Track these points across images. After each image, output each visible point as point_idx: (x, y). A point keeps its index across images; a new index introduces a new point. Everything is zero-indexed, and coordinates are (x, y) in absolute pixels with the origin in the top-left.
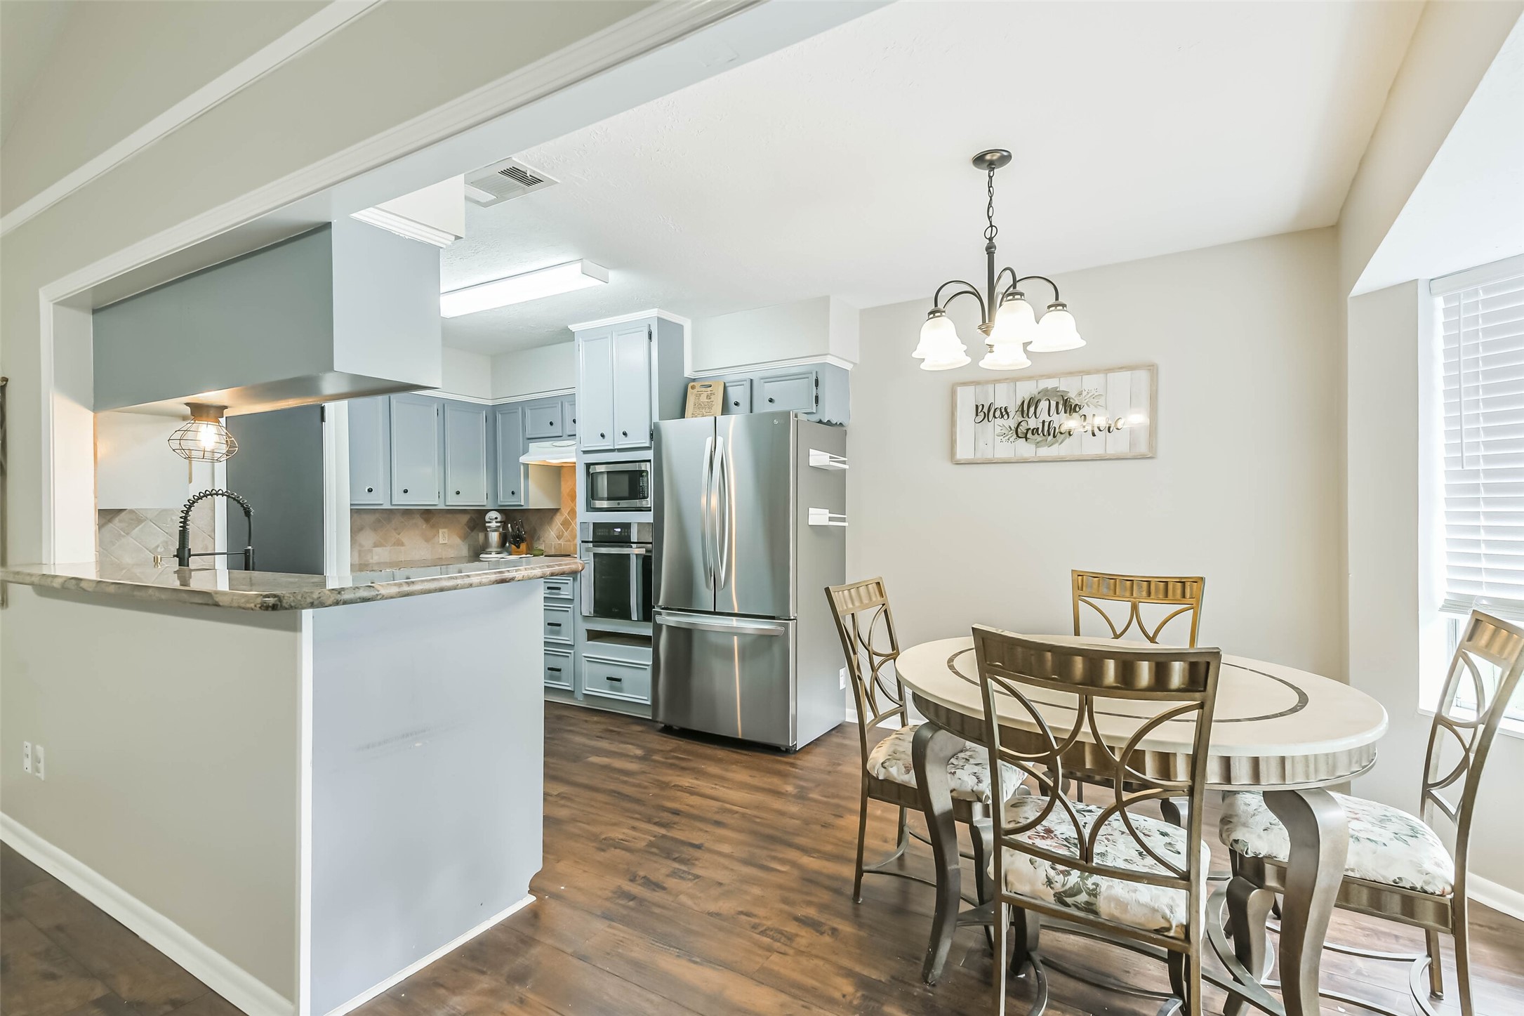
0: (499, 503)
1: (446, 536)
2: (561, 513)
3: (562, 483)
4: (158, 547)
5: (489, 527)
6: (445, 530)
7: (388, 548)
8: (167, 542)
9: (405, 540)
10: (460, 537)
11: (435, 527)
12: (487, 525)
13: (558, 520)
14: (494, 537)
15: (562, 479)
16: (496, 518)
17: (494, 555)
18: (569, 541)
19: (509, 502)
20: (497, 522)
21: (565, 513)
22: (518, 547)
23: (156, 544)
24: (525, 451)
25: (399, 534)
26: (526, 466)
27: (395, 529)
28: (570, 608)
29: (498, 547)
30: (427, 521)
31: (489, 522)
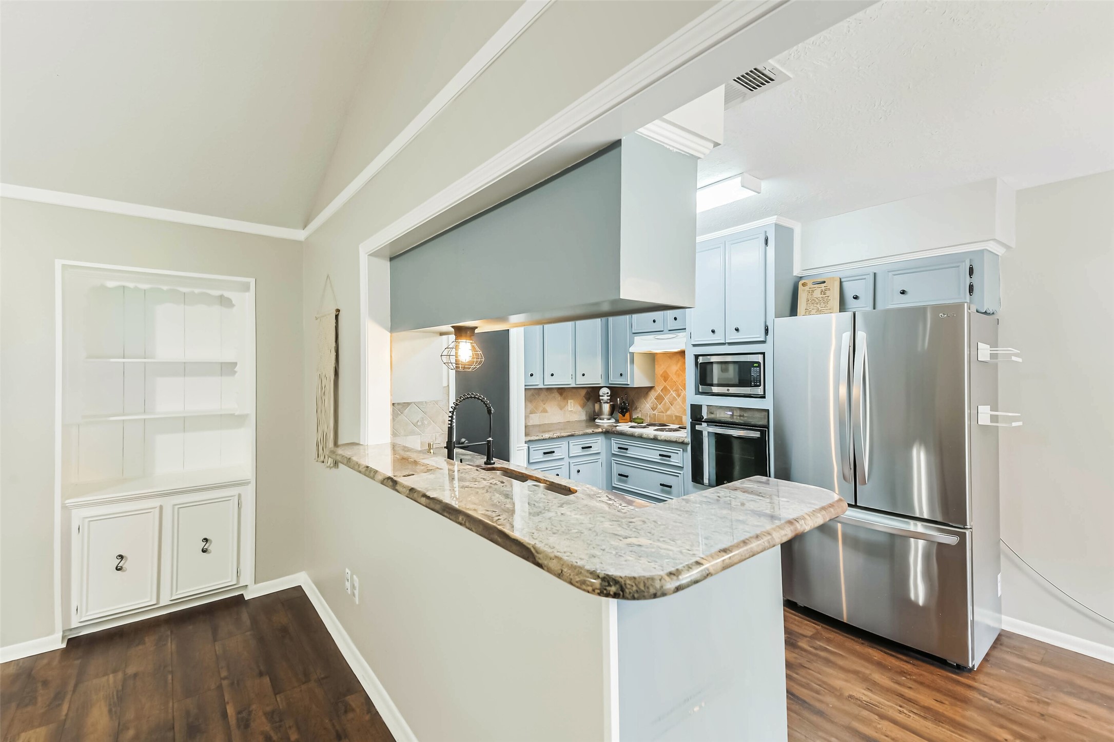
0: (610, 382)
1: (572, 405)
2: (655, 390)
3: (656, 366)
4: (418, 422)
5: (602, 400)
6: (572, 401)
7: (538, 414)
8: (423, 418)
9: (548, 409)
10: (581, 407)
11: (565, 399)
12: (601, 398)
13: (653, 395)
14: (606, 408)
15: (656, 363)
16: (608, 393)
17: (605, 421)
18: (662, 412)
19: (619, 381)
20: (607, 396)
21: (659, 390)
22: (624, 416)
23: (417, 419)
24: (632, 343)
25: (544, 404)
26: (632, 354)
27: (542, 401)
28: (680, 474)
29: (609, 415)
30: (561, 394)
31: (603, 396)
